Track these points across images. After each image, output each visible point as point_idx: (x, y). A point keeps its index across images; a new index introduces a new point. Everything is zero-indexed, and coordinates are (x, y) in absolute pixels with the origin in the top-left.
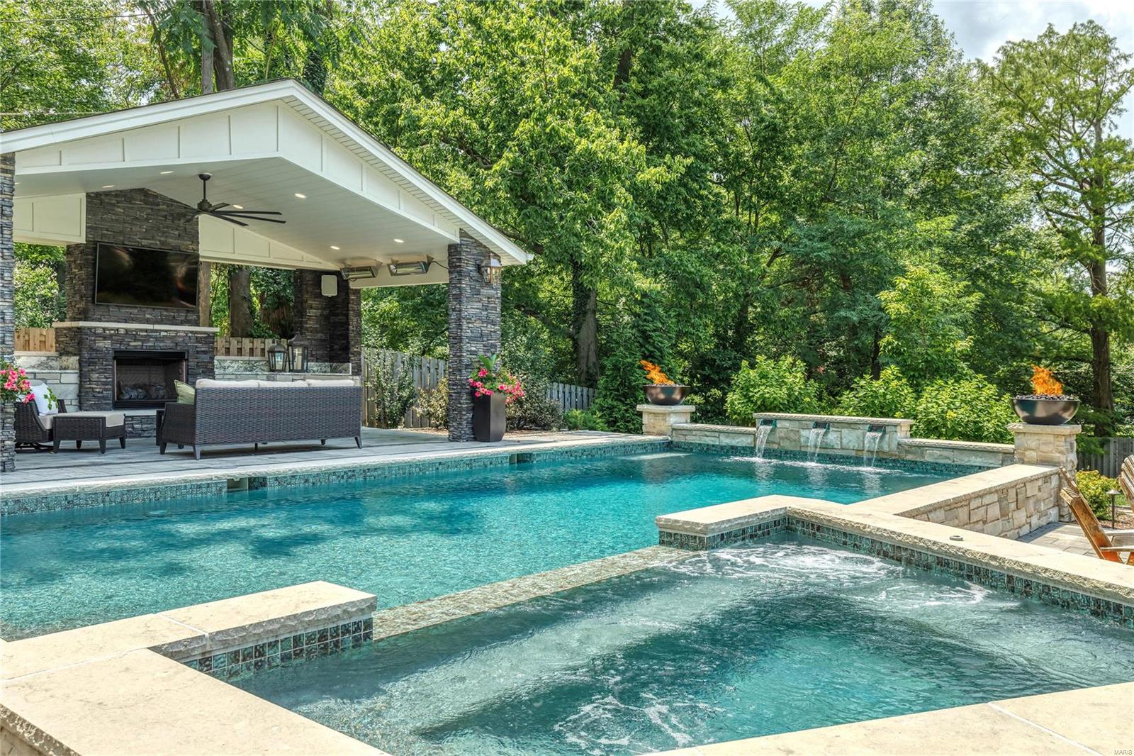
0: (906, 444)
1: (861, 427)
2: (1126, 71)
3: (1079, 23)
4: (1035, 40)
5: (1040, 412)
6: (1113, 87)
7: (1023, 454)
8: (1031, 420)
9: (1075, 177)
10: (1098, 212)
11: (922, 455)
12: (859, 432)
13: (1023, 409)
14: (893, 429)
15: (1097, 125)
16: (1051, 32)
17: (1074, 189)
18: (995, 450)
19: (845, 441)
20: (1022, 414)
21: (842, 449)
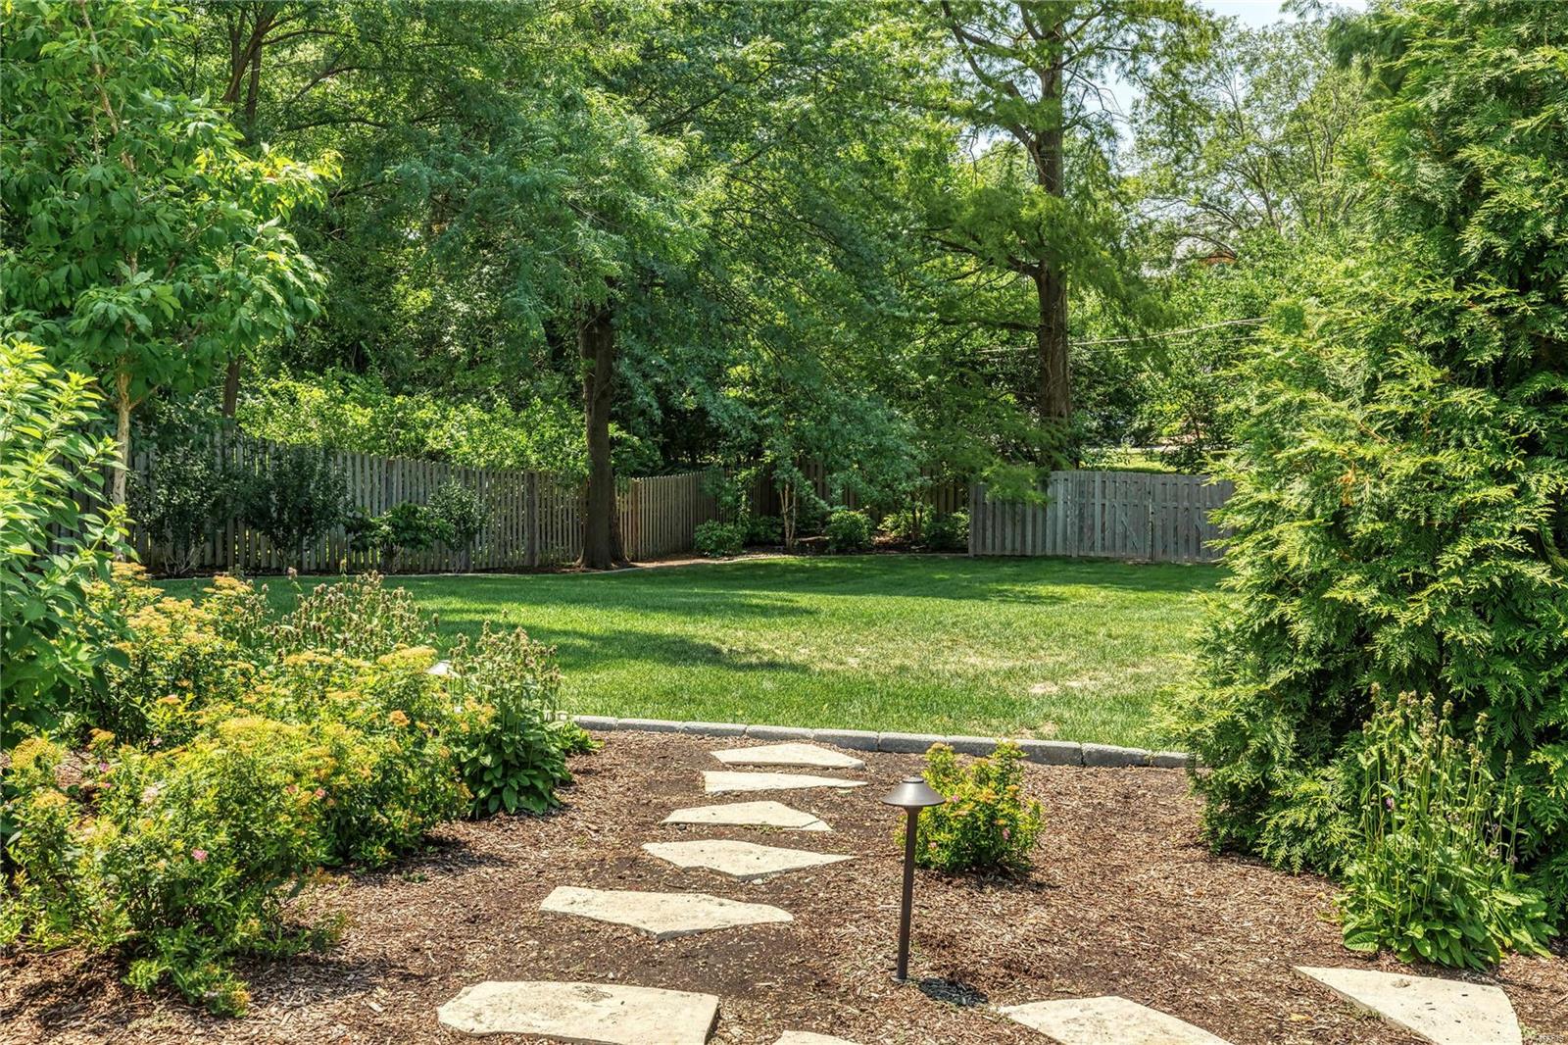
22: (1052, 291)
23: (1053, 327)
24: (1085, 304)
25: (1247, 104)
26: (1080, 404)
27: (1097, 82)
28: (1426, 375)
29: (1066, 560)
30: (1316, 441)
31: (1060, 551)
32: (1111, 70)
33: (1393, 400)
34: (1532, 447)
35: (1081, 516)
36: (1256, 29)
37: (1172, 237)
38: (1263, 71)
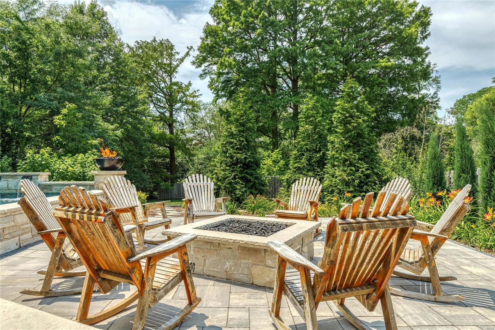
0: (43, 185)
1: (18, 177)
2: (178, 59)
3: (164, 39)
4: (150, 42)
5: (106, 165)
6: (175, 63)
7: (98, 185)
8: (103, 169)
9: (163, 93)
10: (171, 106)
11: (51, 190)
12: (17, 180)
13: (99, 164)
14: (36, 177)
15: (170, 76)
16: (155, 40)
17: (164, 98)
18: (86, 184)
19: (9, 186)
20: (99, 166)
21: (9, 189)
22: (172, 151)
23: (172, 157)
24: (178, 153)
25: (205, 116)
26: (177, 171)
27: (180, 114)
28: (224, 166)
29: (176, 199)
30: (216, 171)
31: (175, 198)
32: (182, 113)
33: (222, 168)
34: (232, 171)
35: (179, 191)
36: (206, 102)
37: (192, 140)
38: (207, 110)
